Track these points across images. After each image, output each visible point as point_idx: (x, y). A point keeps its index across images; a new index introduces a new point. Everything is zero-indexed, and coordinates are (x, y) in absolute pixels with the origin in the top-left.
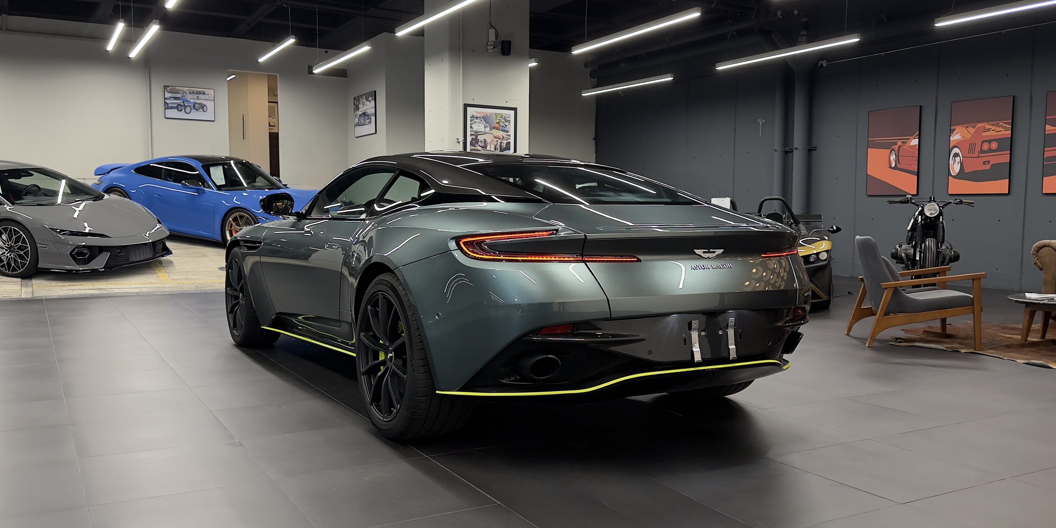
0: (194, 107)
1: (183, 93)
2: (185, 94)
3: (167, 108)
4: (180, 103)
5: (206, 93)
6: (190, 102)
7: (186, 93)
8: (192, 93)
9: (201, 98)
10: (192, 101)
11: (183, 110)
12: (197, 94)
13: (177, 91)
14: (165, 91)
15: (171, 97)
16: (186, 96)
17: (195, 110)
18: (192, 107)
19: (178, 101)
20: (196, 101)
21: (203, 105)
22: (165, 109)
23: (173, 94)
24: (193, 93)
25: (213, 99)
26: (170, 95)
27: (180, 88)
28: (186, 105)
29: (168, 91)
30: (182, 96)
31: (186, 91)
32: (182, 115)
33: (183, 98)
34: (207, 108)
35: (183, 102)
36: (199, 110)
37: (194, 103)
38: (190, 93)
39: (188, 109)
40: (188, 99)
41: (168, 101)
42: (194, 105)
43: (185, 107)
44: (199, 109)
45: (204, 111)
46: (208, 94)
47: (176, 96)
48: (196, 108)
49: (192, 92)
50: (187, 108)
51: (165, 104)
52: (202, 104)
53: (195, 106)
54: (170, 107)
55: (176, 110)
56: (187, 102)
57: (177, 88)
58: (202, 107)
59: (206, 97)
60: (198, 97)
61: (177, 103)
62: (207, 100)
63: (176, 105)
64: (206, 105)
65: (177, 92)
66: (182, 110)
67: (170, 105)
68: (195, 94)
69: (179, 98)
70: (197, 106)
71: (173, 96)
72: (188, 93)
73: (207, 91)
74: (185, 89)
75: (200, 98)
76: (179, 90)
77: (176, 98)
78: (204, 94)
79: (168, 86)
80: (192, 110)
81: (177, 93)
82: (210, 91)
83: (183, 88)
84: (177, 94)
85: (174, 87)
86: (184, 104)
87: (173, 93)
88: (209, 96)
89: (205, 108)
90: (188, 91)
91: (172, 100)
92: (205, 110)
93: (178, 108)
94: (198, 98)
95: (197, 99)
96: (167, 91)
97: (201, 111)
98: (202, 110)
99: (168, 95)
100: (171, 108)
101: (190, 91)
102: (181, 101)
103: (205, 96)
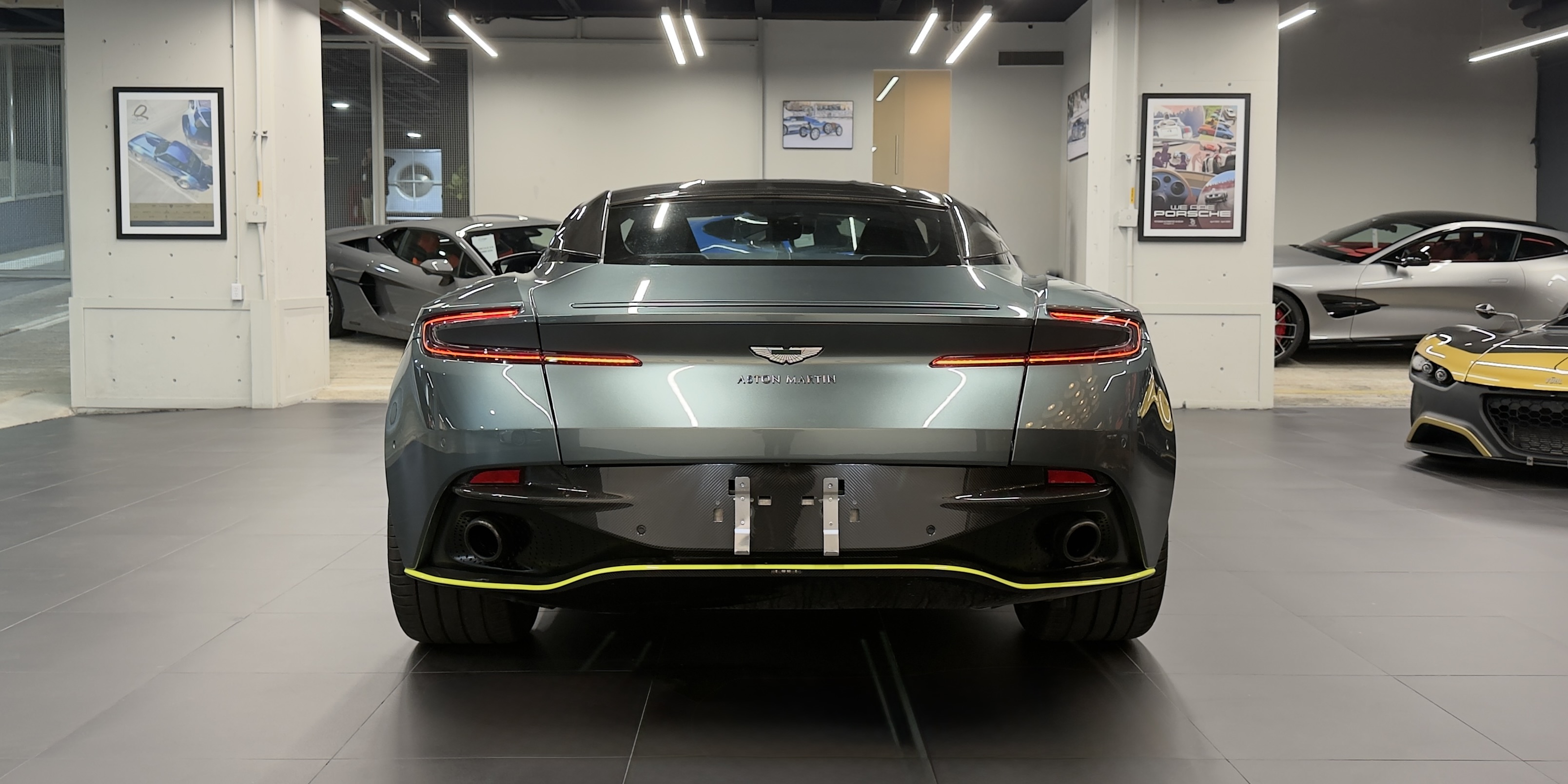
0: (824, 130)
1: (808, 110)
2: (811, 111)
3: (787, 134)
4: (804, 124)
5: (842, 107)
6: (818, 122)
7: (813, 110)
8: (822, 110)
9: (834, 115)
10: (821, 121)
11: (809, 135)
12: (829, 109)
13: (801, 107)
14: (785, 109)
15: (792, 117)
16: (813, 114)
17: (825, 134)
18: (821, 130)
19: (801, 123)
20: (828, 121)
21: (837, 126)
22: (784, 135)
23: (796, 113)
24: (824, 108)
25: (851, 116)
26: (791, 114)
27: (805, 103)
28: (813, 126)
29: (788, 108)
30: (808, 115)
31: (814, 107)
32: (807, 142)
33: (809, 117)
34: (842, 131)
35: (809, 123)
36: (830, 134)
37: (824, 124)
38: (819, 109)
39: (815, 134)
40: (816, 119)
41: (787, 124)
42: (824, 127)
43: (811, 130)
44: (831, 132)
45: (837, 135)
46: (845, 109)
47: (799, 115)
48: (826, 131)
49: (821, 108)
50: (814, 131)
51: (784, 128)
52: (835, 124)
53: (826, 128)
54: (791, 132)
55: (798, 135)
56: (815, 123)
57: (801, 103)
58: (836, 128)
59: (842, 113)
60: (830, 114)
61: (800, 125)
62: (842, 118)
63: (798, 129)
64: (841, 126)
65: (800, 109)
66: (806, 135)
67: (790, 129)
68: (827, 109)
69: (803, 117)
70: (828, 127)
71: (795, 116)
72: (816, 110)
73: (843, 105)
74: (813, 103)
75: (832, 115)
76: (804, 105)
77: (798, 118)
78: (839, 109)
79: (789, 102)
80: (821, 135)
81: (801, 110)
82: (847, 104)
83: (809, 102)
84: (801, 112)
85: (797, 102)
86: (810, 126)
87: (796, 111)
88: (845, 113)
89: (839, 130)
90: (816, 107)
91: (793, 122)
92: (839, 133)
93: (801, 132)
94: (829, 116)
95: (828, 117)
96: (786, 109)
97: (833, 135)
98: (835, 133)
99: (788, 114)
100: (792, 133)
101: (818, 105)
102: (806, 122)
103: (840, 111)
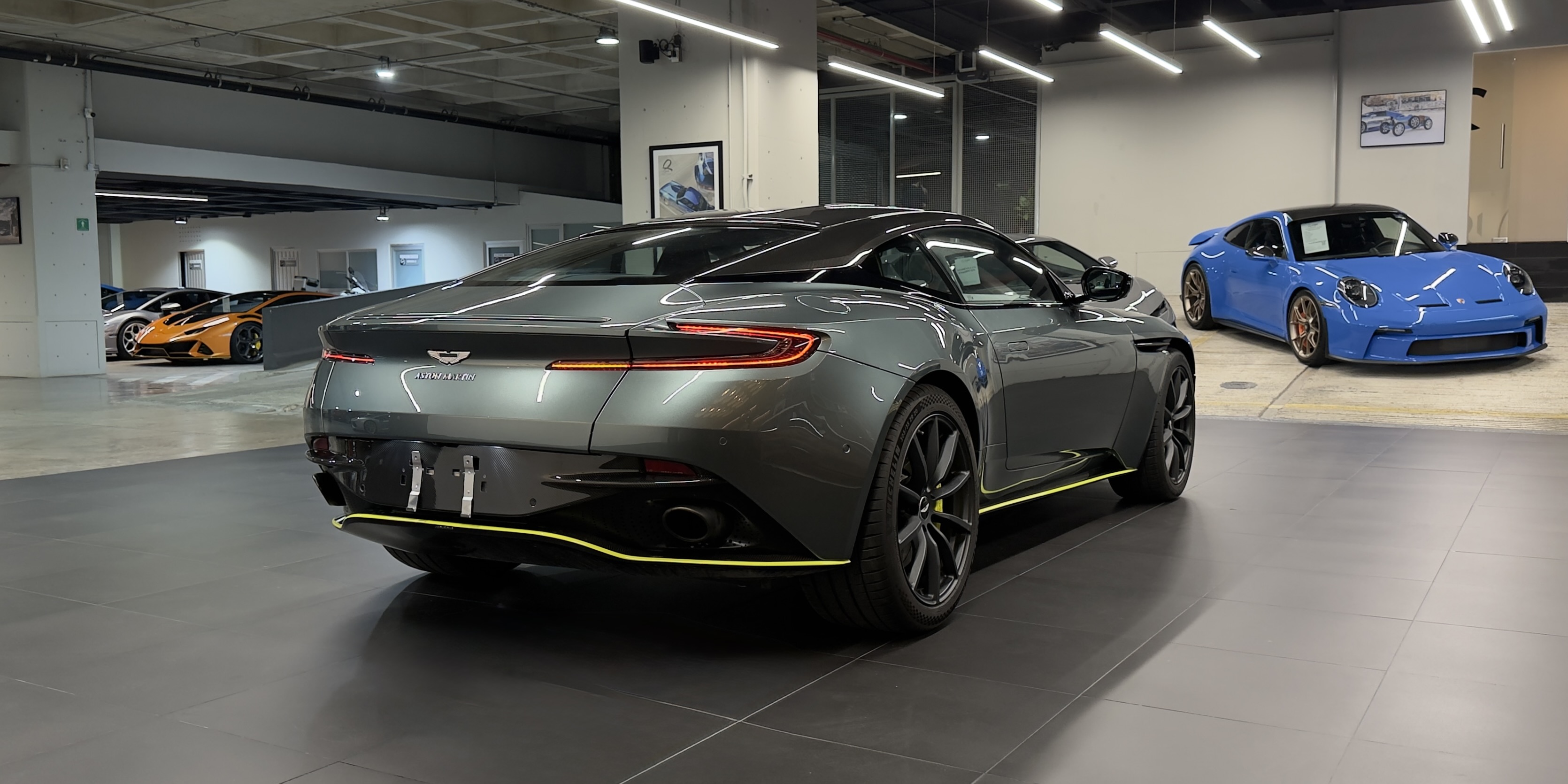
0: (1410, 125)
1: (1391, 104)
2: (1394, 105)
3: (1365, 132)
4: (1387, 120)
5: (1432, 98)
6: (1403, 116)
7: (1396, 103)
8: (1407, 102)
9: (1422, 107)
10: (1406, 115)
11: (1391, 131)
12: (1416, 101)
13: (1382, 101)
14: (1363, 105)
15: (1371, 113)
16: (1397, 107)
17: (1411, 129)
18: (1406, 125)
19: (1382, 118)
20: (1414, 114)
21: (1425, 119)
22: (1361, 133)
23: (1376, 108)
24: (1410, 100)
25: (1444, 106)
26: (1371, 110)
27: (1387, 97)
28: (1396, 121)
29: (1367, 103)
30: (1390, 109)
31: (1398, 101)
32: (1389, 139)
33: (1392, 111)
34: (1432, 123)
35: (1392, 118)
36: (1417, 128)
37: (1410, 117)
38: (1403, 102)
39: (1399, 129)
40: (1400, 112)
41: (1366, 120)
42: (1410, 121)
43: (1395, 125)
44: (1418, 126)
45: (1426, 129)
46: (1435, 100)
47: (1380, 110)
48: (1412, 125)
49: (1407, 100)
50: (1397, 126)
51: (1361, 125)
52: (1423, 117)
53: (1412, 122)
54: (1370, 129)
55: (1379, 132)
56: (1398, 118)
57: (1383, 97)
58: (1424, 122)
59: (1432, 104)
60: (1418, 106)
61: (1381, 121)
62: (1432, 109)
63: (1379, 125)
64: (1431, 118)
65: (1382, 103)
66: (1389, 131)
67: (1368, 127)
68: (1413, 101)
69: (1385, 112)
70: (1414, 121)
71: (1375, 111)
72: (1401, 103)
73: (1433, 95)
74: (1396, 96)
75: (1420, 108)
76: (1386, 99)
77: (1379, 114)
78: (1428, 99)
79: (1368, 96)
80: (1406, 130)
81: (1383, 105)
82: (1438, 94)
83: (1392, 95)
84: (1382, 107)
85: (1378, 96)
86: (1393, 122)
87: (1376, 106)
88: (1436, 103)
89: (1428, 123)
90: (1401, 99)
91: (1372, 118)
92: (1427, 127)
93: (1382, 128)
94: (1417, 109)
95: (1415, 110)
96: (1365, 104)
97: (1421, 129)
98: (1423, 127)
99: (1367, 110)
100: (1372, 130)
101: (1403, 98)
102: (1388, 117)
103: (1429, 103)
